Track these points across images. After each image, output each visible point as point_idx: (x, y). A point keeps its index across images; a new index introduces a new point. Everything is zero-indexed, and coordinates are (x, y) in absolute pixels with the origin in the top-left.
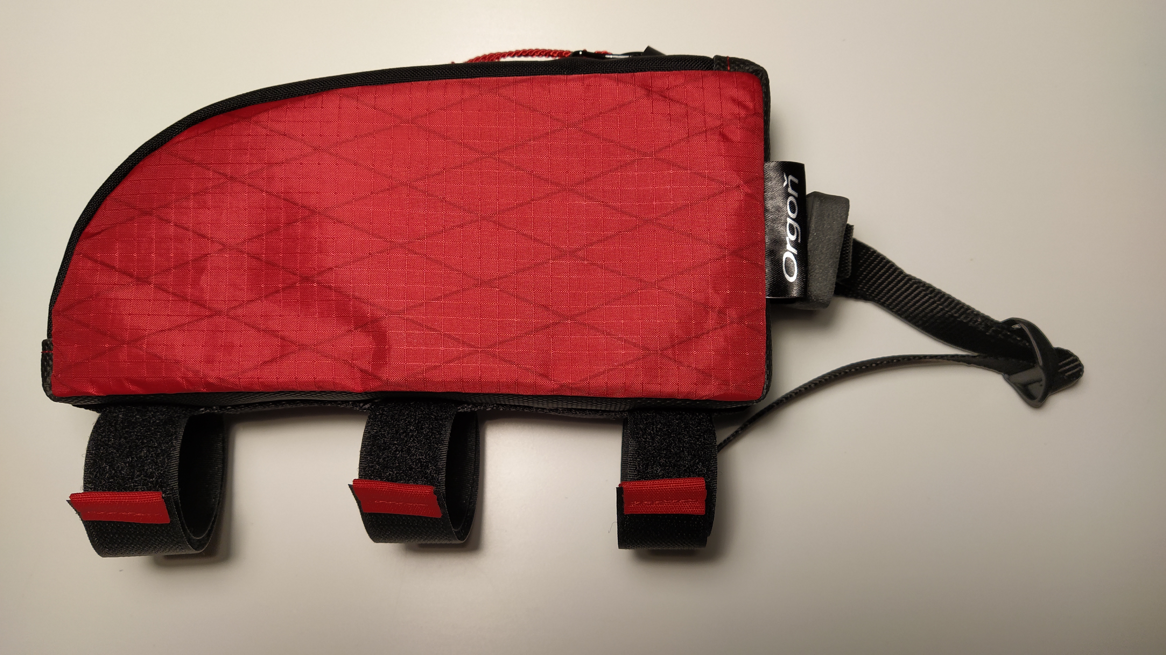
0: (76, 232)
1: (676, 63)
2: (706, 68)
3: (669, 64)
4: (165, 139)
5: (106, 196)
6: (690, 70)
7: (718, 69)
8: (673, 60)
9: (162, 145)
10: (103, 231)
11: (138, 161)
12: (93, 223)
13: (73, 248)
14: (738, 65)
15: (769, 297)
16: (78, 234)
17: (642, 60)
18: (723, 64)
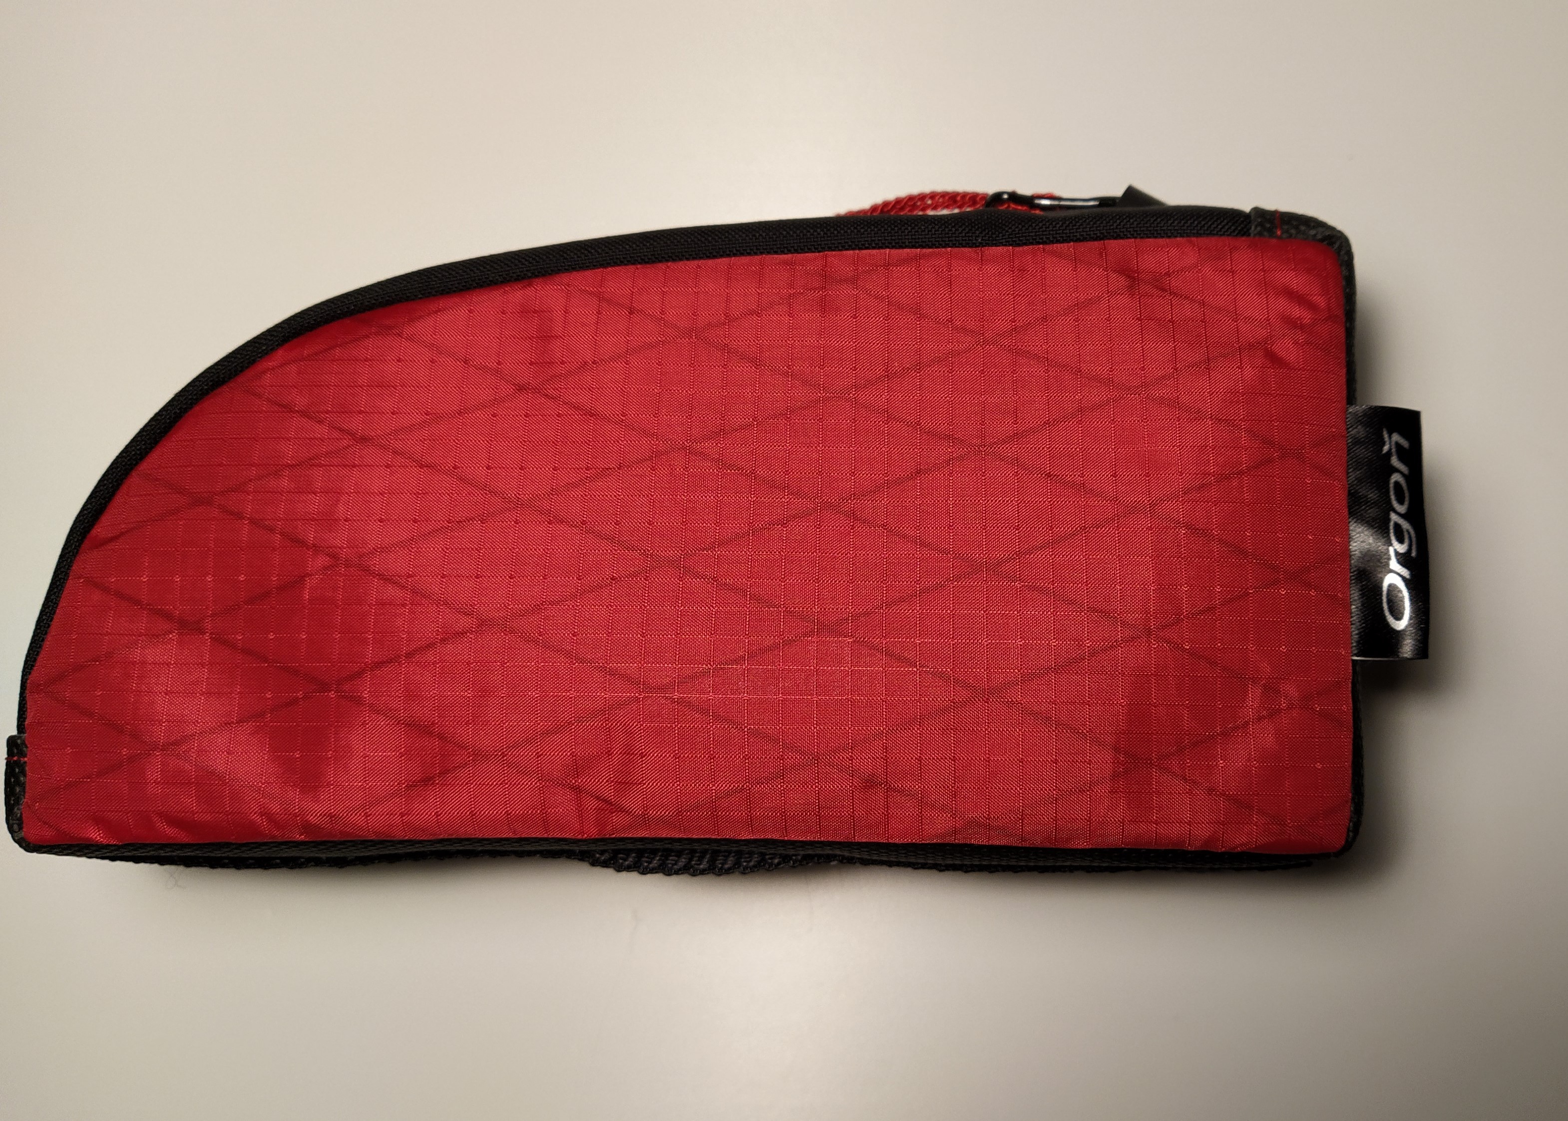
0: (75, 535)
1: (1183, 222)
2: (1237, 232)
3: (1169, 225)
4: (242, 363)
5: (132, 469)
6: (1208, 234)
7: (1260, 234)
8: (1176, 217)
9: (236, 375)
10: (122, 534)
11: (191, 404)
12: (106, 519)
13: (69, 566)
14: (1297, 228)
15: (1358, 656)
16: (78, 540)
17: (1120, 217)
18: (1268, 225)
